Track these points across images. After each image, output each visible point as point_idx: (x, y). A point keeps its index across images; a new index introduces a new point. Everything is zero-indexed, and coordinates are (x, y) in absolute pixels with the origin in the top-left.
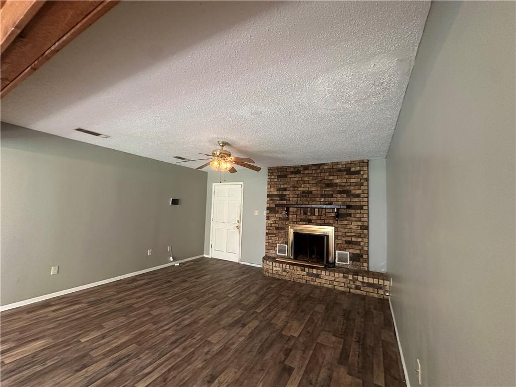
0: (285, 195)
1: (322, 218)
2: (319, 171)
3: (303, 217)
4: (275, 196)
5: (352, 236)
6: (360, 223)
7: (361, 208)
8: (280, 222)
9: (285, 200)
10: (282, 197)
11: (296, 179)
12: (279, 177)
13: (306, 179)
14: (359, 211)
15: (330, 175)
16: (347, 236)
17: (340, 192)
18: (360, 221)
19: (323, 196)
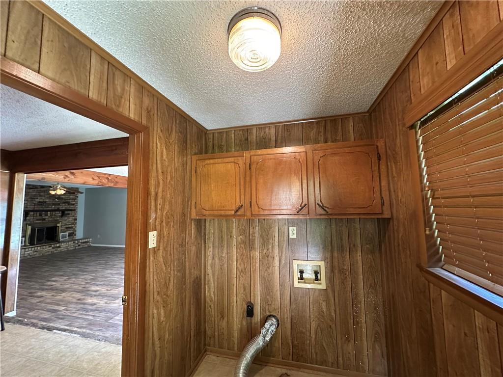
3: (39, 217)
5: (70, 224)
6: (73, 218)
7: (74, 210)
13: (42, 194)
14: (73, 212)
16: (67, 225)
17: (64, 203)
19: (53, 204)
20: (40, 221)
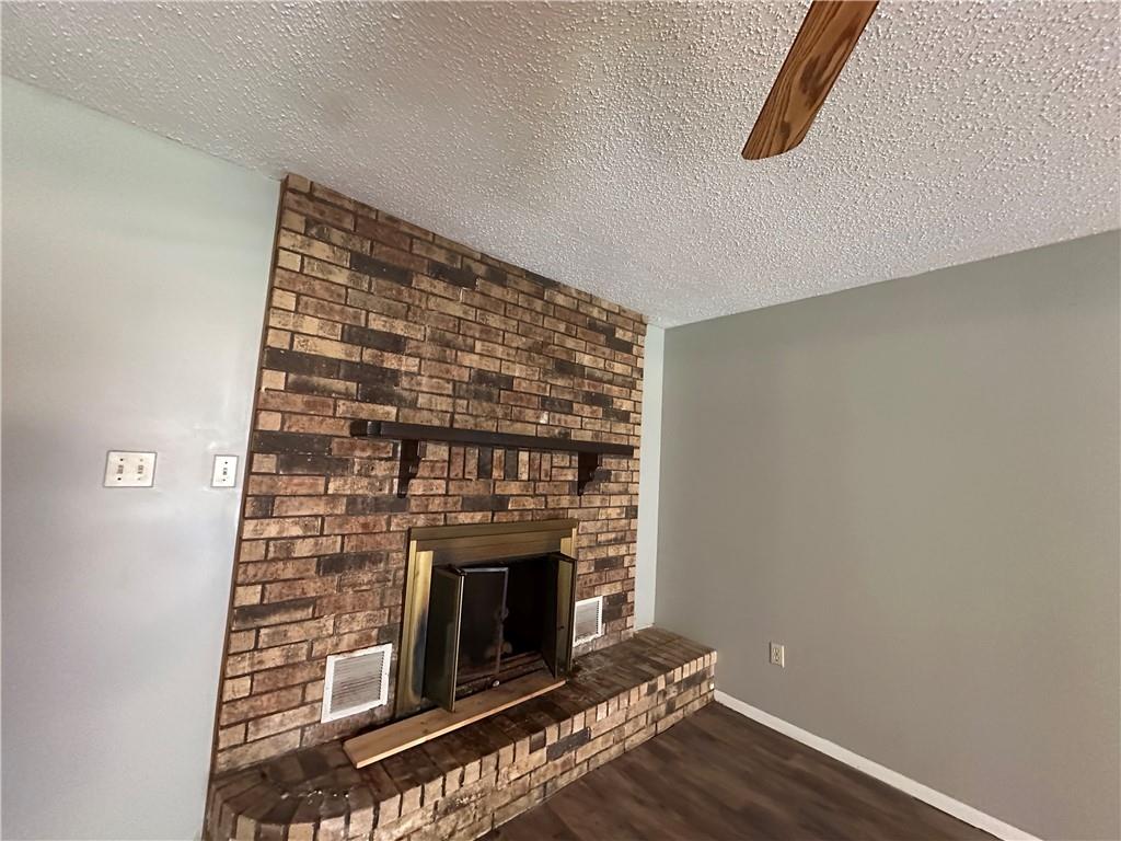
0: (395, 375)
1: (542, 488)
2: (538, 305)
3: (474, 488)
4: (332, 367)
5: (609, 543)
6: (624, 501)
7: (629, 452)
8: (354, 525)
9: (388, 399)
10: (376, 383)
11: (456, 310)
12: (360, 263)
13: (494, 321)
14: (624, 463)
15: (568, 334)
16: (599, 545)
17: (594, 399)
18: (626, 492)
19: (547, 404)
20: (478, 517)
